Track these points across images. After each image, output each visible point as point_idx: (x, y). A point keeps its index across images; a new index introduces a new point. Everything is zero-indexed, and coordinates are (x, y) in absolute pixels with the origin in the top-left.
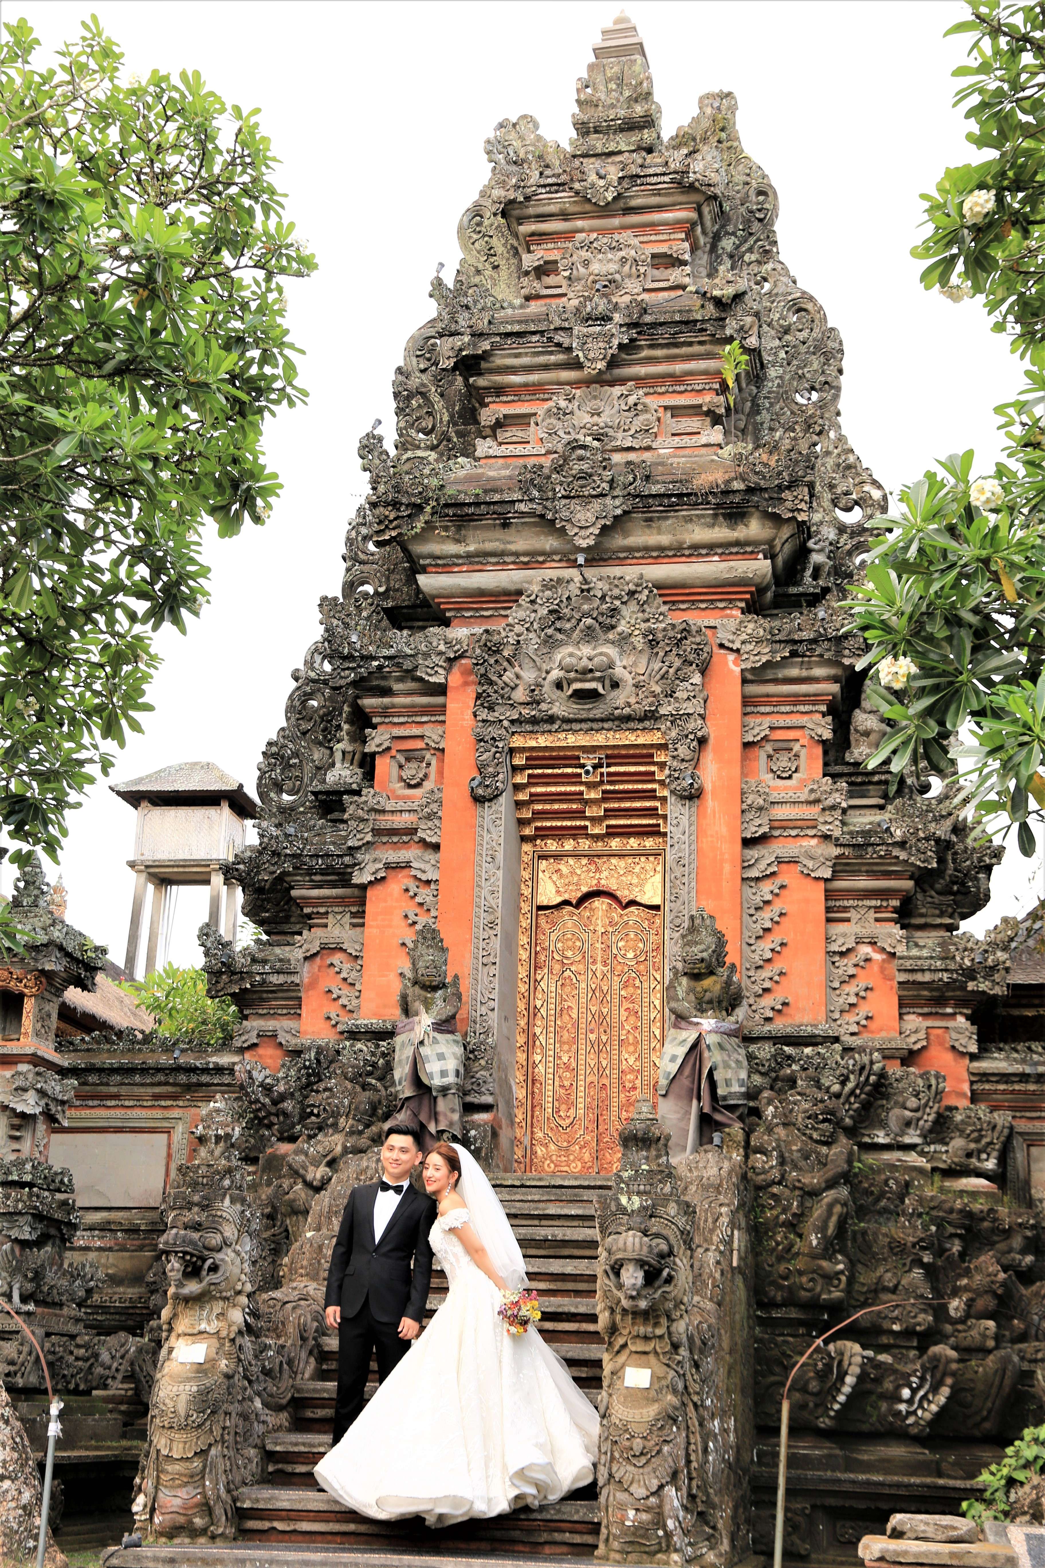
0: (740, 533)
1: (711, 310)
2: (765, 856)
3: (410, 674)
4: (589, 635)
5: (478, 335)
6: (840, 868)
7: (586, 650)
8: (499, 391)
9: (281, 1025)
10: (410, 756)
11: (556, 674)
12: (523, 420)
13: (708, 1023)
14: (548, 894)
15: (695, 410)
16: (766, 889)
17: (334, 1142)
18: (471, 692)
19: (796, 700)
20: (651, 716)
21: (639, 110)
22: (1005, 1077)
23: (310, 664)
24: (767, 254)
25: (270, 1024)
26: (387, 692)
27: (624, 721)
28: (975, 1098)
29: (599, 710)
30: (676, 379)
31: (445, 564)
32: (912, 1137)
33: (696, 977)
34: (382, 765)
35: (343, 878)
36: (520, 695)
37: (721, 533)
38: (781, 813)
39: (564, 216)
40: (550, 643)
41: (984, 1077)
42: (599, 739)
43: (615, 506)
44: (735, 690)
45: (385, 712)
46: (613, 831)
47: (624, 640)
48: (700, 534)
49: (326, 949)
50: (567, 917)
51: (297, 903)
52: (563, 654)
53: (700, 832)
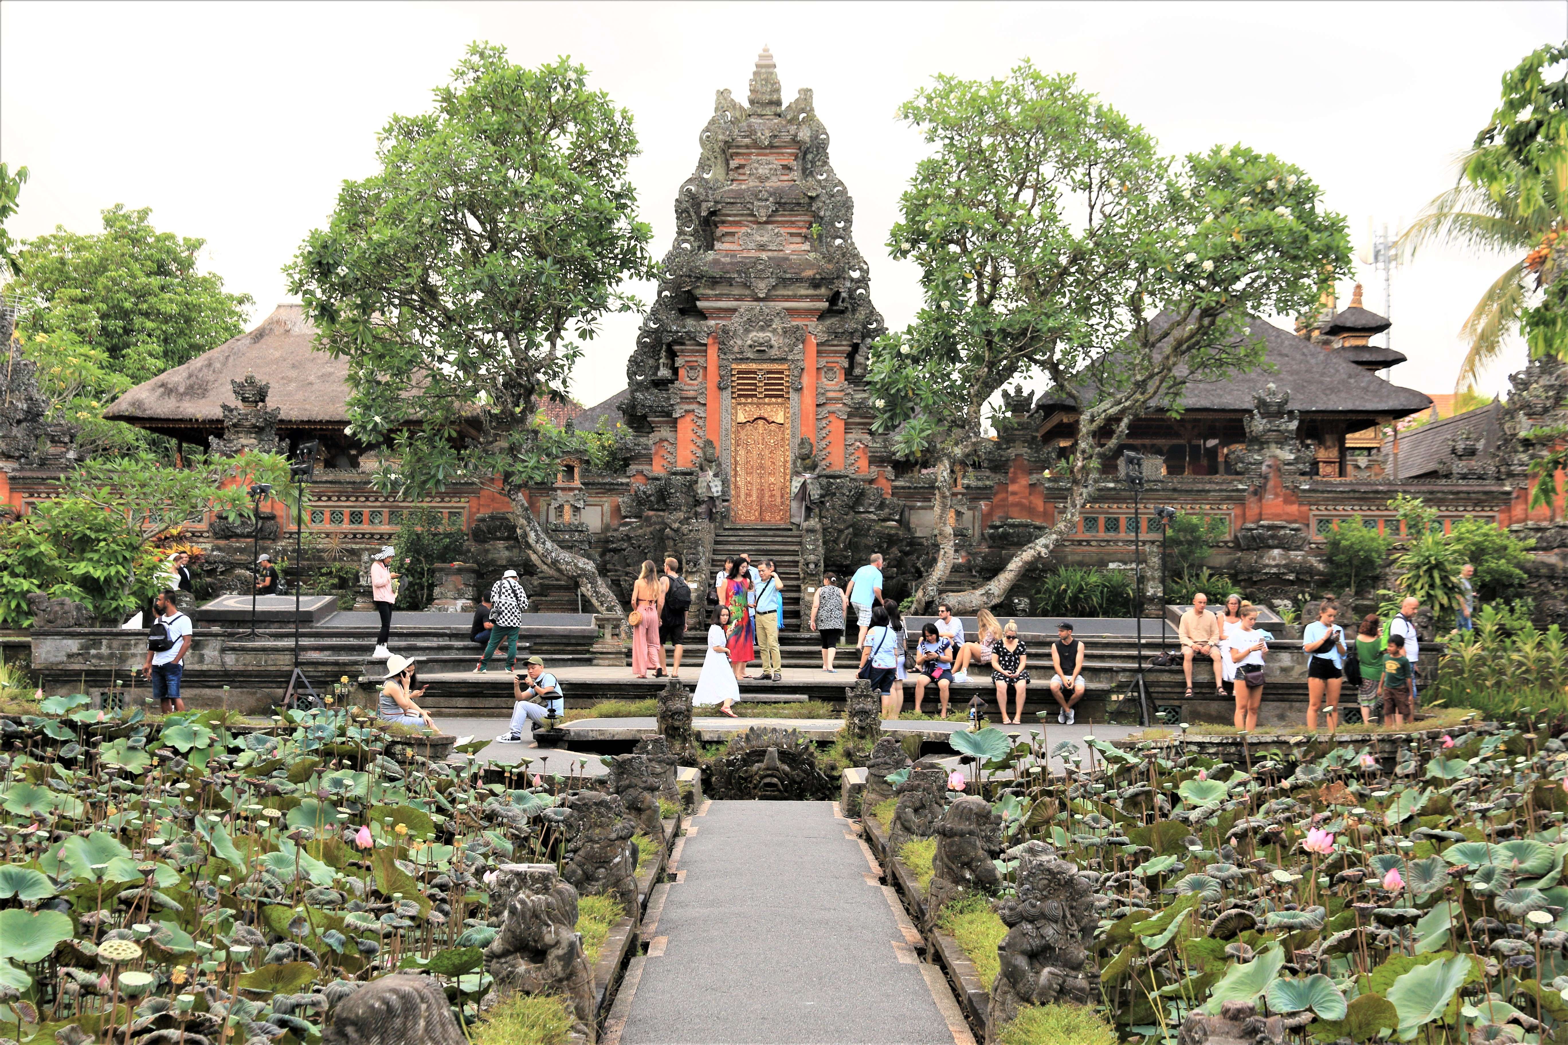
0: (817, 292)
1: (807, 200)
2: (824, 411)
3: (694, 339)
4: (762, 329)
5: (716, 202)
6: (850, 415)
7: (761, 334)
8: (723, 222)
9: (645, 468)
10: (692, 368)
11: (749, 342)
12: (732, 234)
13: (808, 476)
14: (741, 418)
15: (799, 235)
16: (824, 422)
17: (681, 515)
18: (716, 346)
19: (836, 352)
20: (785, 359)
21: (775, 97)
22: (903, 488)
23: (645, 324)
24: (825, 163)
25: (640, 467)
26: (683, 344)
27: (774, 361)
28: (893, 495)
29: (766, 356)
30: (793, 222)
31: (707, 298)
32: (872, 509)
33: (803, 459)
34: (682, 372)
35: (669, 414)
36: (736, 349)
37: (811, 292)
38: (831, 395)
39: (747, 147)
40: (747, 331)
41: (896, 487)
42: (765, 366)
43: (773, 282)
44: (815, 349)
45: (682, 351)
46: (766, 396)
47: (774, 331)
48: (803, 292)
49: (662, 440)
50: (748, 427)
51: (649, 423)
52: (753, 334)
53: (801, 402)
